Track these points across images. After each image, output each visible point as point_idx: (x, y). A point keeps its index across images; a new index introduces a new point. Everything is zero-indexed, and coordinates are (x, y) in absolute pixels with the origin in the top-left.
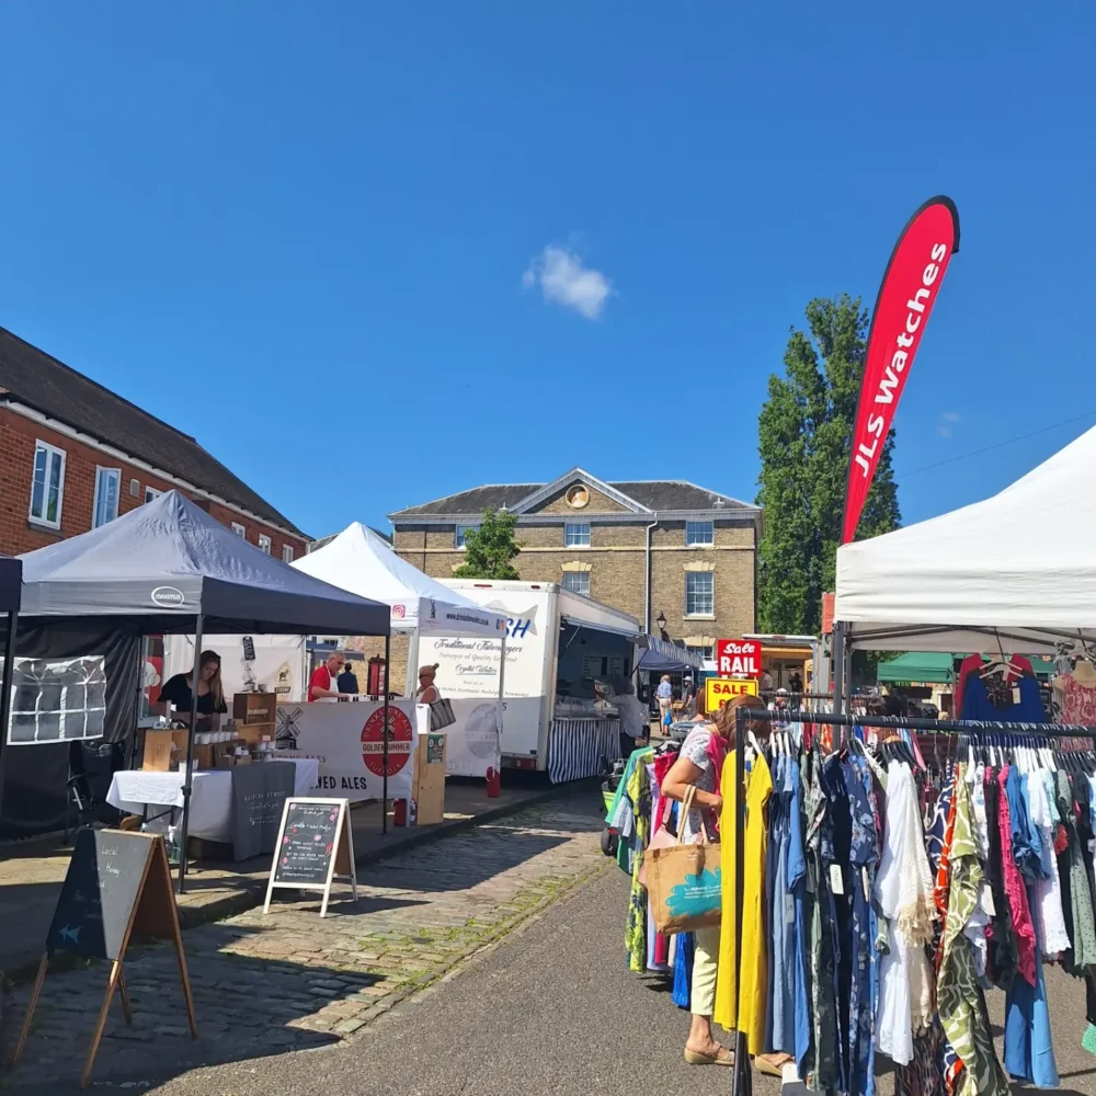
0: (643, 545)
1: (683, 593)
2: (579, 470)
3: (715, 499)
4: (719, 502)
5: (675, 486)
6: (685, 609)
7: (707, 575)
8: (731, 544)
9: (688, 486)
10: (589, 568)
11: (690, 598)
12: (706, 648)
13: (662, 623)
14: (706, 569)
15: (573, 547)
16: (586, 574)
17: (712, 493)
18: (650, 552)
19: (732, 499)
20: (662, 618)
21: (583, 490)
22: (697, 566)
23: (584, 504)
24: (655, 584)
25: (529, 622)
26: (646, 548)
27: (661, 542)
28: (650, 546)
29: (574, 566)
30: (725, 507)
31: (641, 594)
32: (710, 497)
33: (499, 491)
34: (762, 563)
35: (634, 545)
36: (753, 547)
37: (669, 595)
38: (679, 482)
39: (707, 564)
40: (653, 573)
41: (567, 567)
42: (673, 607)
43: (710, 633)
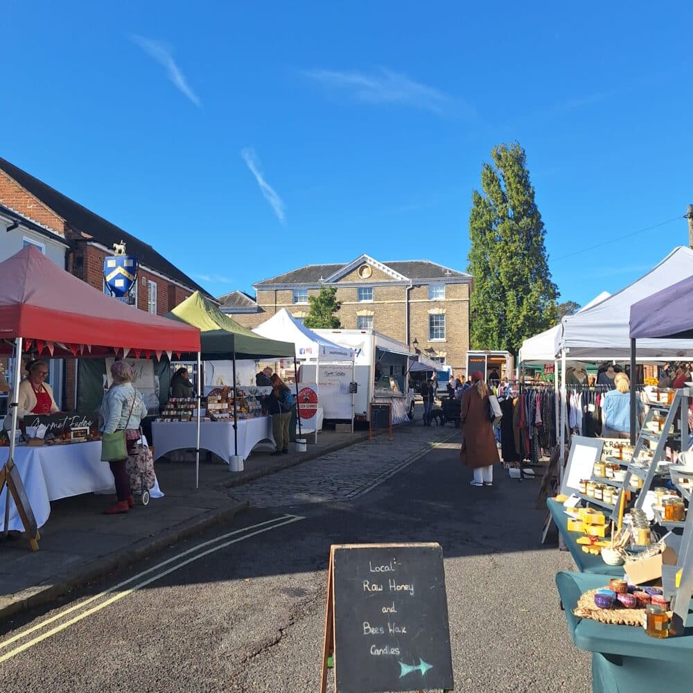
0: (405, 299)
1: (428, 327)
2: (365, 255)
3: (446, 271)
4: (448, 273)
5: (421, 264)
6: (429, 336)
7: (442, 316)
8: (454, 298)
9: (430, 264)
10: (372, 313)
11: (432, 330)
12: (441, 358)
13: (416, 345)
14: (441, 313)
15: (363, 301)
16: (371, 317)
17: (444, 267)
18: (408, 303)
19: (455, 271)
20: (416, 342)
21: (367, 267)
22: (435, 311)
23: (369, 275)
24: (411, 322)
25: (360, 350)
26: (406, 301)
27: (415, 298)
28: (408, 300)
29: (364, 313)
30: (453, 275)
31: (403, 328)
32: (443, 270)
33: (318, 269)
34: (473, 308)
35: (399, 300)
36: (468, 299)
37: (420, 328)
38: (424, 261)
39: (441, 310)
40: (411, 316)
41: (359, 314)
42: (422, 335)
43: (444, 350)
